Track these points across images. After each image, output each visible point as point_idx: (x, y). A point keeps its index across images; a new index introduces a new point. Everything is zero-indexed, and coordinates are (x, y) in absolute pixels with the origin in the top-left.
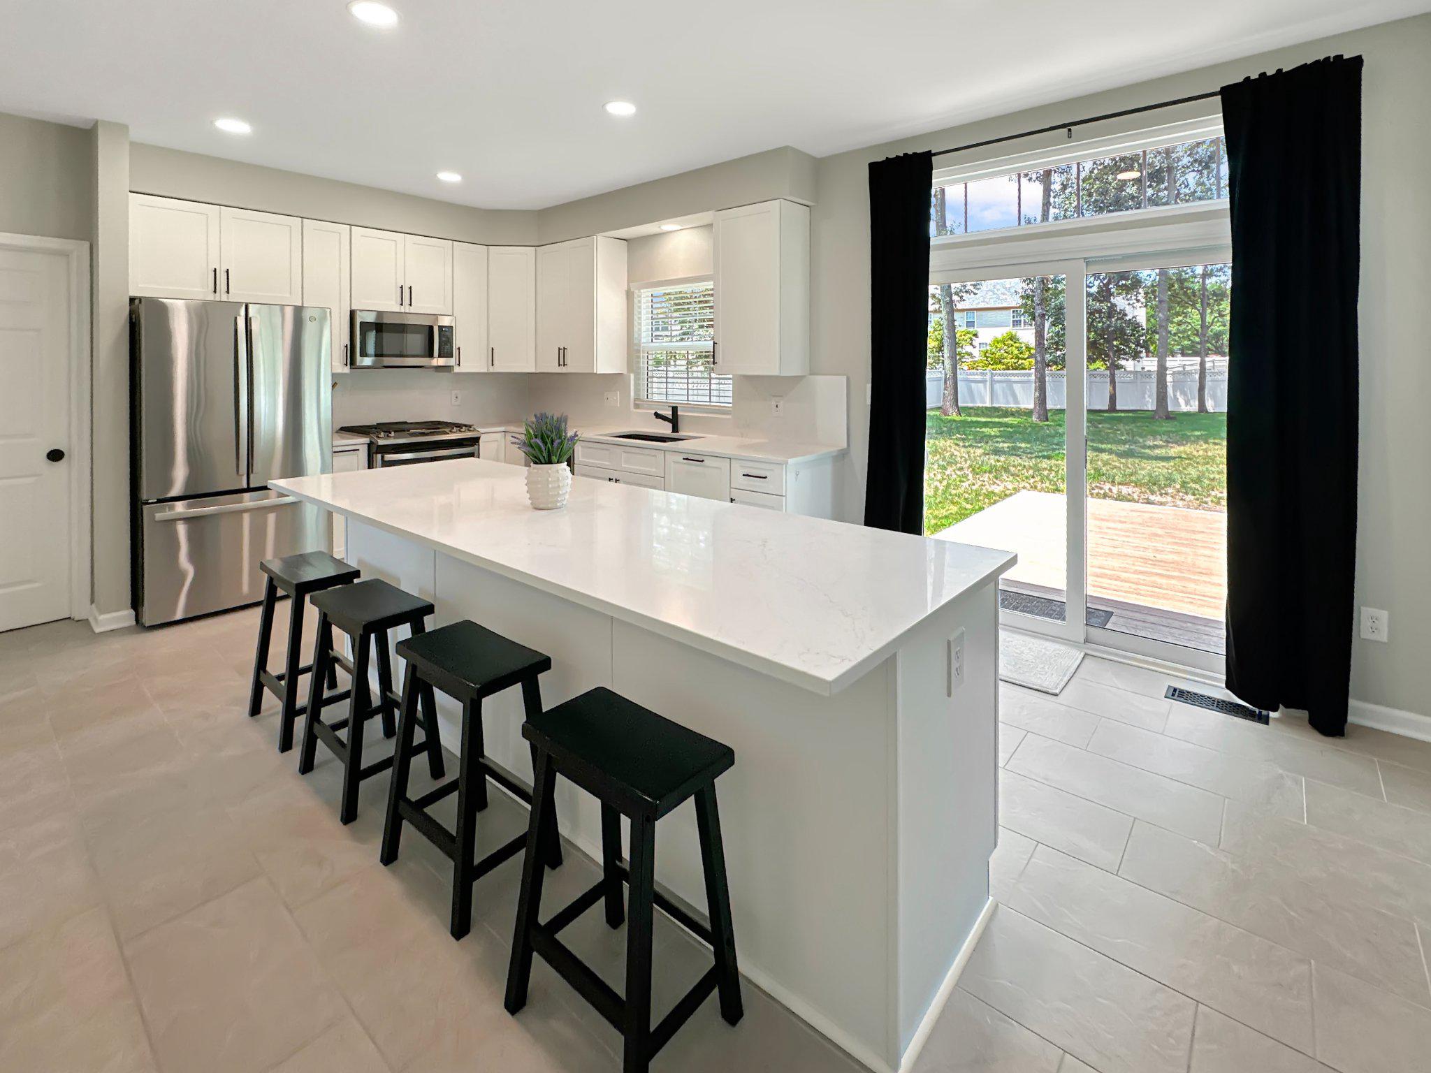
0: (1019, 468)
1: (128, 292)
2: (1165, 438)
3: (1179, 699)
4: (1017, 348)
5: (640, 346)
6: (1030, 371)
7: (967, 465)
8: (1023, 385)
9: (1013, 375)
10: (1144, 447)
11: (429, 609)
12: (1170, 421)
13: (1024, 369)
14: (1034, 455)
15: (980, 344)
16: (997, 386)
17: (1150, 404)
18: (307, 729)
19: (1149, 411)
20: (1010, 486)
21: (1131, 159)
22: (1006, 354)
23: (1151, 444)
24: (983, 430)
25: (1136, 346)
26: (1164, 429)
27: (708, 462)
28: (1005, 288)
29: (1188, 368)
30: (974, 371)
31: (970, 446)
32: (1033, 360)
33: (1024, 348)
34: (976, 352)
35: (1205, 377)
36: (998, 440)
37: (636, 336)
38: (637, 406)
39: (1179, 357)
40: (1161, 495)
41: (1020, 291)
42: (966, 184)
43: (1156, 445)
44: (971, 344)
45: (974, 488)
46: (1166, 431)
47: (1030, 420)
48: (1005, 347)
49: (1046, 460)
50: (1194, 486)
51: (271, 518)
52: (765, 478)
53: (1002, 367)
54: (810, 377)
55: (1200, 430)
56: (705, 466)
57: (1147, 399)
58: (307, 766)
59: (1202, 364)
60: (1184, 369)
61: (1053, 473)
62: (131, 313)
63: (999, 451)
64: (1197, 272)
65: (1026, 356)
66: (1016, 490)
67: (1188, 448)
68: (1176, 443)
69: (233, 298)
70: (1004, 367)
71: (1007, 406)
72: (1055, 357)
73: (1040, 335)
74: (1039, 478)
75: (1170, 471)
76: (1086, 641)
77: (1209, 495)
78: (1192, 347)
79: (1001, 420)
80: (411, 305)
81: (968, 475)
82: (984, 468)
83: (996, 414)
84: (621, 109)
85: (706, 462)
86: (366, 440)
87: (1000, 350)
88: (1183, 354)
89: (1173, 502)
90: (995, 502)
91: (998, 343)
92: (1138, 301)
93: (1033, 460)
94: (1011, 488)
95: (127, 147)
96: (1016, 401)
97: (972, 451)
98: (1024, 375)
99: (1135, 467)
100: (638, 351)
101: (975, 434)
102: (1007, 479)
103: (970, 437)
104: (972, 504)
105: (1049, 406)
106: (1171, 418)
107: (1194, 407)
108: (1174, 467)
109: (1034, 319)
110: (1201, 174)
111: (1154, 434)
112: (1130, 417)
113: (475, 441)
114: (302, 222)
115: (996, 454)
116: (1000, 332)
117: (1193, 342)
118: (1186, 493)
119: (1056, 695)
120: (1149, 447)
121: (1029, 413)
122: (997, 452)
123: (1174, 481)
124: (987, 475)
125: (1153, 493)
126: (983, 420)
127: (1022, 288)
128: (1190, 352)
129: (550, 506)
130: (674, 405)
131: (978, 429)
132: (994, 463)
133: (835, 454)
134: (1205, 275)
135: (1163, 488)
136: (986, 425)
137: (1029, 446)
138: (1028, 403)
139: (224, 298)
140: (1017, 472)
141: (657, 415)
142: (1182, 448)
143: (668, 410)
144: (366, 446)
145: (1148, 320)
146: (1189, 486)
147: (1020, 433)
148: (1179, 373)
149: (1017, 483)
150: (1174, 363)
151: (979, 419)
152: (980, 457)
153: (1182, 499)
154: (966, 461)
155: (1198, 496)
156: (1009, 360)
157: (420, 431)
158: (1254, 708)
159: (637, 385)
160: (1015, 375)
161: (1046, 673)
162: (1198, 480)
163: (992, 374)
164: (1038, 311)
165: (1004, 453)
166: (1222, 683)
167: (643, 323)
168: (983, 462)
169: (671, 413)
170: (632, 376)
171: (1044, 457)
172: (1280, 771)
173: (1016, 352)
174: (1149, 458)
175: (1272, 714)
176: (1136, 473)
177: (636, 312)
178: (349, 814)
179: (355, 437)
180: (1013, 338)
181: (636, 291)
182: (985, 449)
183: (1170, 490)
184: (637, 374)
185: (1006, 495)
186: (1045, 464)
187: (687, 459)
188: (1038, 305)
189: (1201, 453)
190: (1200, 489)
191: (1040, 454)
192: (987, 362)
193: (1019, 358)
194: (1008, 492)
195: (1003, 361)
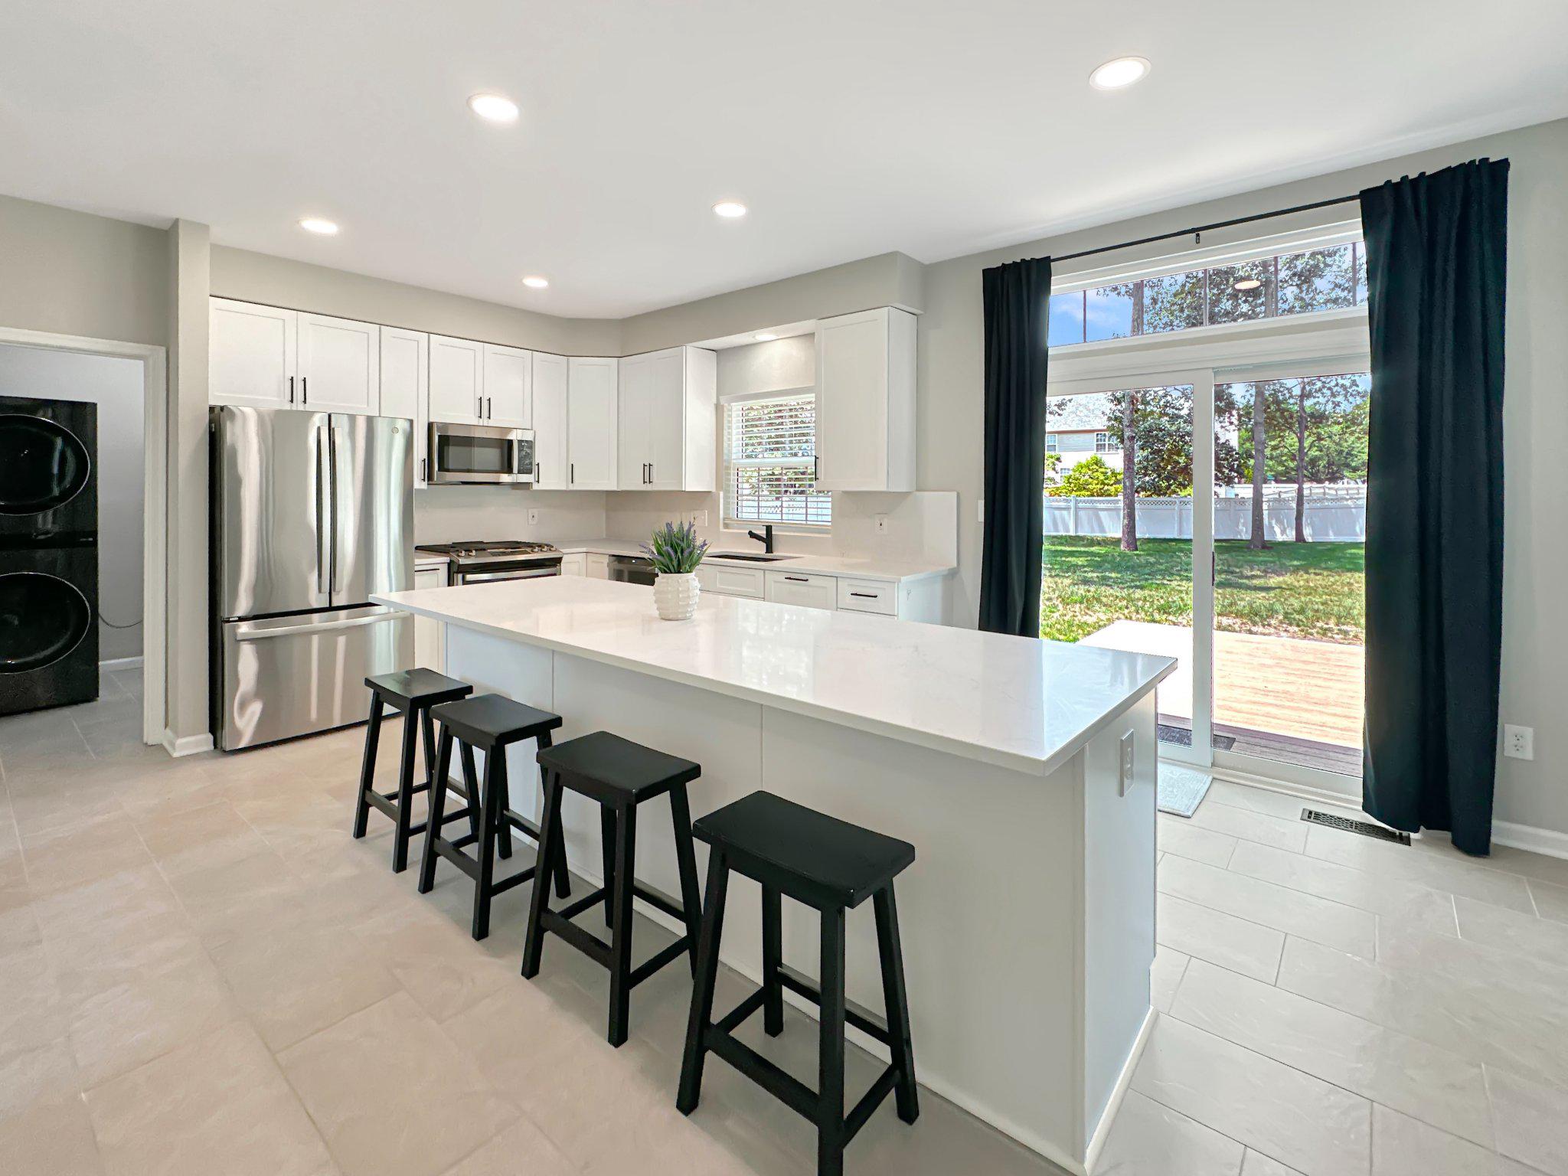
0: (1111, 598)
1: (208, 402)
2: (1263, 568)
3: (1315, 821)
4: (1102, 473)
5: (729, 463)
6: (1116, 498)
7: (1056, 595)
8: (1110, 512)
9: (1099, 501)
10: (1242, 577)
11: (557, 722)
12: (1266, 550)
13: (1110, 495)
14: (1126, 585)
15: (1062, 469)
16: (1081, 513)
17: (1245, 533)
18: (428, 848)
19: (1242, 540)
20: (1104, 617)
21: (1226, 272)
22: (1090, 480)
23: (1249, 574)
24: (1069, 559)
25: (1230, 471)
26: (1261, 559)
27: (812, 580)
28: (1089, 410)
29: (1283, 496)
30: (1056, 497)
31: (1057, 576)
32: (1120, 487)
33: (1109, 474)
34: (1057, 477)
35: (1303, 504)
36: (1086, 569)
37: (725, 451)
38: (726, 526)
39: (1273, 484)
40: (1264, 626)
41: (1108, 412)
42: (1085, 291)
43: (1253, 575)
44: (1054, 469)
45: (1066, 618)
46: (1262, 561)
47: (1118, 549)
48: (1090, 473)
49: (1139, 591)
50: (1297, 617)
51: (342, 641)
52: (876, 597)
53: (1087, 493)
54: (918, 493)
55: (1298, 560)
56: (809, 586)
57: (1241, 527)
58: (427, 885)
59: (1300, 491)
60: (1280, 496)
61: (1148, 603)
62: (211, 422)
63: (1088, 581)
64: (1294, 394)
65: (1112, 482)
66: (1110, 621)
67: (1288, 579)
68: (1275, 573)
69: (308, 407)
70: (1089, 493)
71: (1093, 535)
72: (1144, 482)
73: (1129, 459)
74: (1133, 608)
75: (1271, 602)
76: (1213, 765)
77: (1315, 627)
78: (1286, 473)
79: (1086, 549)
80: (489, 418)
81: (1058, 605)
82: (1075, 598)
83: (1082, 543)
84: (731, 210)
85: (811, 582)
86: (446, 559)
87: (1084, 476)
88: (1277, 481)
89: (1277, 633)
90: (1089, 634)
91: (1082, 468)
92: (1231, 423)
93: (1125, 590)
94: (1105, 619)
95: (208, 247)
96: (1103, 530)
97: (1059, 581)
98: (1109, 502)
99: (1233, 598)
100: (728, 468)
101: (1062, 563)
102: (1099, 610)
103: (1056, 567)
104: (1065, 635)
105: (1138, 535)
106: (1268, 548)
107: (1291, 535)
108: (1274, 598)
109: (1122, 441)
110: (1300, 288)
111: (1251, 565)
112: (1224, 546)
113: (557, 561)
114: (380, 328)
115: (1085, 584)
116: (1085, 457)
117: (1287, 468)
118: (1291, 624)
119: (1189, 817)
120: (1247, 578)
121: (1116, 542)
122: (1086, 582)
123: (1277, 612)
124: (1078, 605)
125: (1255, 624)
126: (1068, 549)
127: (1110, 409)
128: (1285, 479)
129: (680, 616)
130: (767, 524)
131: (1064, 559)
132: (1084, 594)
133: (946, 573)
134: (1304, 396)
135: (1265, 620)
136: (1072, 554)
137: (1119, 576)
138: (1116, 531)
139: (301, 407)
140: (1109, 602)
141: (752, 535)
142: (1281, 579)
143: (762, 530)
144: (446, 566)
145: (1241, 445)
146: (1292, 616)
147: (1108, 563)
148: (1275, 500)
149: (1110, 614)
150: (1270, 490)
151: (1063, 548)
152: (1069, 587)
153: (1286, 631)
154: (1054, 590)
155: (1302, 627)
156: (1094, 486)
157: (501, 550)
158: (1394, 829)
159: (727, 503)
160: (1101, 503)
161: (1176, 796)
162: (1302, 611)
163: (1076, 500)
164: (1127, 433)
165: (1094, 583)
166: (1359, 805)
167: (734, 438)
168: (1072, 593)
169: (765, 532)
170: (722, 494)
171: (1137, 587)
172: (1429, 889)
173: (1102, 477)
174: (1248, 588)
175: (1413, 835)
176: (1236, 604)
177: (725, 427)
178: (481, 931)
179: (433, 556)
180: (1098, 463)
181: (726, 405)
182: (1073, 579)
183: (1273, 622)
184: (727, 492)
185: (1100, 626)
186: (1139, 593)
187: (790, 578)
188: (1128, 426)
189: (1302, 583)
190: (1304, 620)
191: (1132, 584)
192: (1070, 489)
193: (1104, 484)
194: (1101, 623)
195: (1087, 487)
